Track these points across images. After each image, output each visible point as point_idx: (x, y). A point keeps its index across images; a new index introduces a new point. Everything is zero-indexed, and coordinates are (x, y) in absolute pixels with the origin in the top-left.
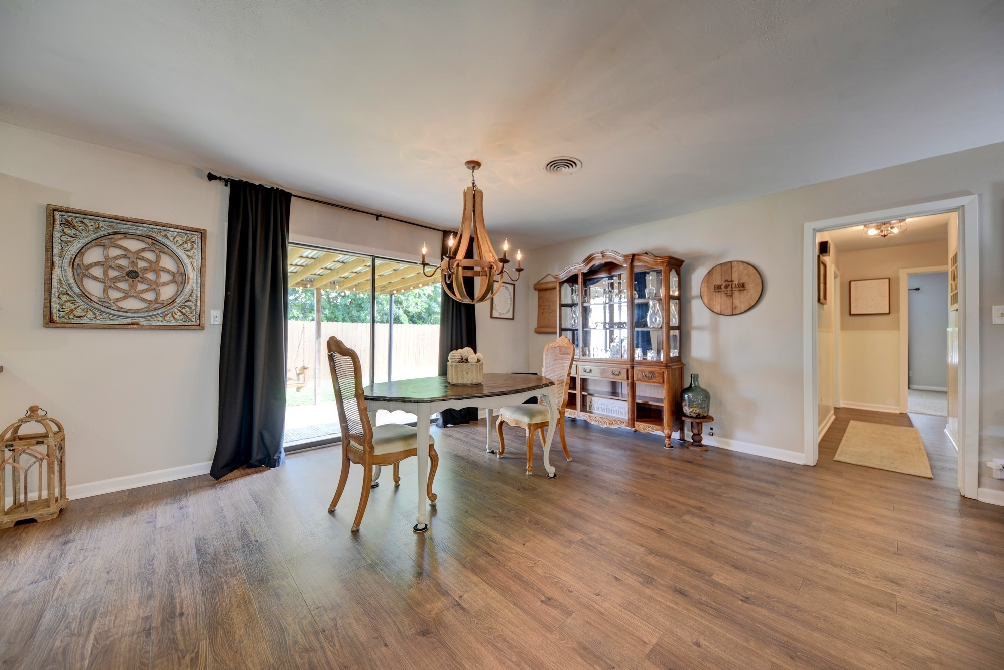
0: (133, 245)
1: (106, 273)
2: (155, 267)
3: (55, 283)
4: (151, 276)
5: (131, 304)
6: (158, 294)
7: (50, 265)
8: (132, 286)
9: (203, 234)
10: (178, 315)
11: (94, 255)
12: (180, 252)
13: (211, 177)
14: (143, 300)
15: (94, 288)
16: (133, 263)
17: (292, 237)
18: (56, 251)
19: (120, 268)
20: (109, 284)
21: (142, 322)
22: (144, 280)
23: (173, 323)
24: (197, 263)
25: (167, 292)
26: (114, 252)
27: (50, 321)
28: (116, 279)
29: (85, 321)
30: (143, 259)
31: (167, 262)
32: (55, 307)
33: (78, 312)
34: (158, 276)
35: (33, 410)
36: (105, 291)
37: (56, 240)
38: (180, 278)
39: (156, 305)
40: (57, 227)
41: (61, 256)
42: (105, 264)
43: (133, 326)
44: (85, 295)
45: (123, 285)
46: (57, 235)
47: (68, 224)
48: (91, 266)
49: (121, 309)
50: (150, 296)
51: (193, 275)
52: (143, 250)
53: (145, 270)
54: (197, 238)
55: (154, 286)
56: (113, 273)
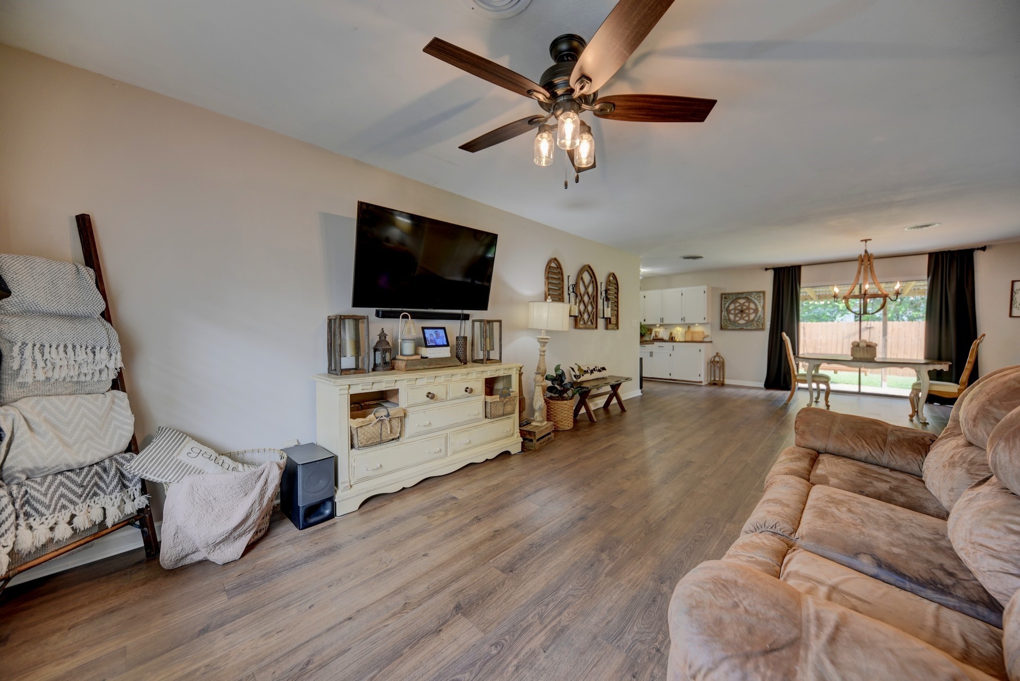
0: (742, 301)
1: (735, 312)
2: (748, 308)
3: (723, 316)
4: (747, 311)
5: (742, 322)
6: (749, 318)
7: (721, 311)
8: (742, 316)
9: (764, 293)
10: (755, 325)
11: (732, 307)
12: (756, 301)
13: (766, 269)
14: (745, 320)
15: (732, 317)
16: (742, 308)
17: (802, 285)
18: (723, 307)
19: (738, 310)
20: (736, 315)
21: (745, 328)
22: (745, 313)
23: (754, 328)
24: (762, 304)
25: (752, 316)
26: (737, 304)
27: (722, 328)
28: (737, 314)
29: (729, 328)
30: (745, 306)
31: (752, 306)
32: (723, 324)
33: (728, 325)
34: (749, 311)
35: (717, 353)
36: (735, 318)
37: (723, 303)
38: (756, 311)
39: (750, 322)
40: (723, 299)
41: (724, 308)
42: (735, 309)
43: (742, 329)
44: (729, 320)
45: (739, 315)
46: (723, 302)
47: (725, 298)
48: (731, 310)
49: (739, 324)
50: (747, 318)
51: (760, 309)
52: (745, 302)
53: (746, 309)
54: (762, 295)
55: (748, 315)
56: (737, 312)
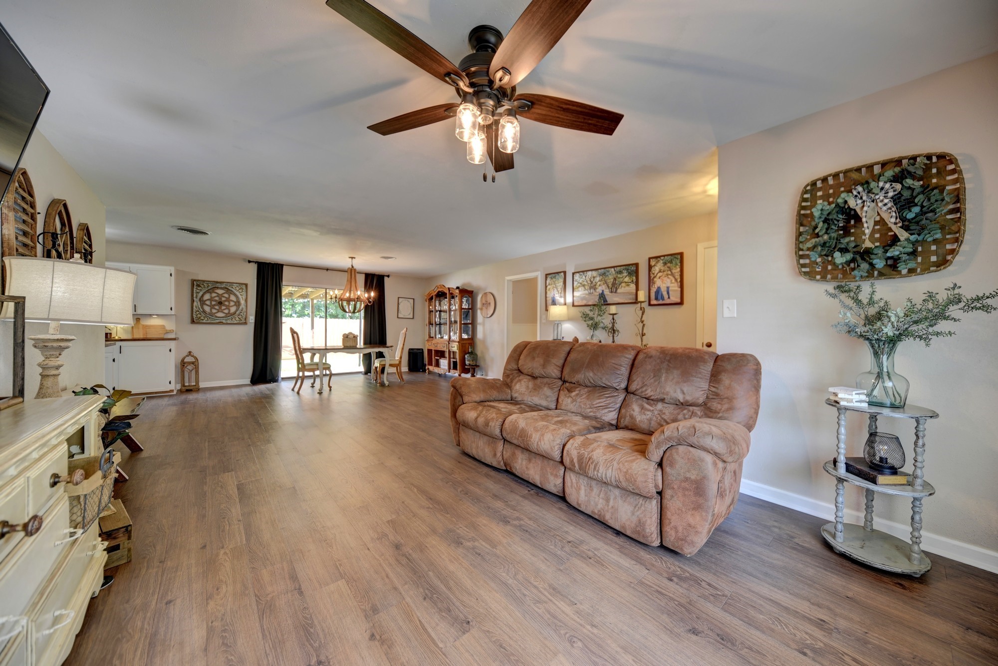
0: (220, 292)
1: (211, 303)
2: (228, 300)
3: (194, 307)
4: (227, 303)
5: (220, 314)
6: (229, 310)
7: (193, 301)
8: (220, 308)
9: (246, 285)
10: (237, 319)
11: (207, 296)
12: (238, 293)
13: (249, 262)
14: (224, 313)
15: (207, 309)
16: (221, 299)
17: (284, 283)
18: (194, 296)
19: (215, 301)
20: (212, 307)
21: (224, 321)
22: (225, 305)
23: (235, 322)
24: (244, 297)
25: (233, 309)
26: (214, 295)
27: (193, 322)
28: (214, 305)
29: (204, 321)
30: (224, 297)
31: (233, 298)
32: (195, 316)
33: (202, 318)
34: (229, 303)
35: (190, 352)
36: (211, 310)
37: (195, 292)
38: (238, 304)
39: (229, 315)
40: (195, 287)
41: (196, 298)
42: (211, 300)
43: (221, 323)
44: (204, 312)
45: (217, 307)
46: (195, 290)
47: (198, 286)
48: (206, 300)
49: (216, 317)
50: (226, 311)
51: (243, 302)
52: (224, 293)
53: (225, 301)
54: (244, 287)
55: (228, 307)
56: (213, 303)
